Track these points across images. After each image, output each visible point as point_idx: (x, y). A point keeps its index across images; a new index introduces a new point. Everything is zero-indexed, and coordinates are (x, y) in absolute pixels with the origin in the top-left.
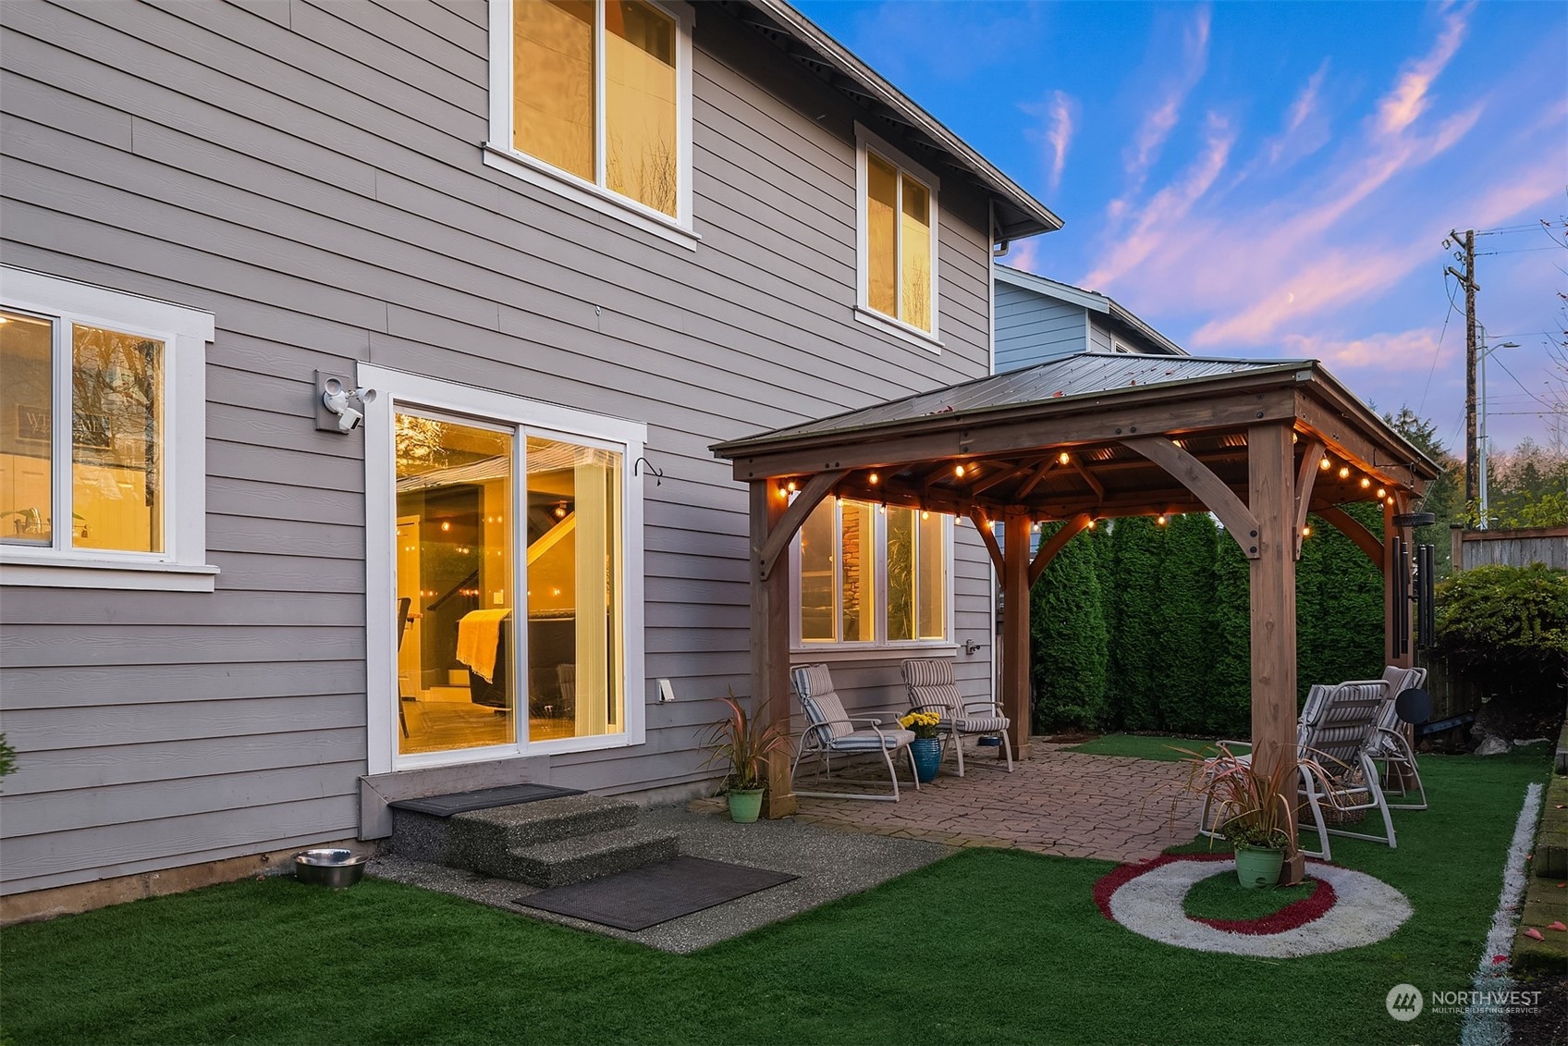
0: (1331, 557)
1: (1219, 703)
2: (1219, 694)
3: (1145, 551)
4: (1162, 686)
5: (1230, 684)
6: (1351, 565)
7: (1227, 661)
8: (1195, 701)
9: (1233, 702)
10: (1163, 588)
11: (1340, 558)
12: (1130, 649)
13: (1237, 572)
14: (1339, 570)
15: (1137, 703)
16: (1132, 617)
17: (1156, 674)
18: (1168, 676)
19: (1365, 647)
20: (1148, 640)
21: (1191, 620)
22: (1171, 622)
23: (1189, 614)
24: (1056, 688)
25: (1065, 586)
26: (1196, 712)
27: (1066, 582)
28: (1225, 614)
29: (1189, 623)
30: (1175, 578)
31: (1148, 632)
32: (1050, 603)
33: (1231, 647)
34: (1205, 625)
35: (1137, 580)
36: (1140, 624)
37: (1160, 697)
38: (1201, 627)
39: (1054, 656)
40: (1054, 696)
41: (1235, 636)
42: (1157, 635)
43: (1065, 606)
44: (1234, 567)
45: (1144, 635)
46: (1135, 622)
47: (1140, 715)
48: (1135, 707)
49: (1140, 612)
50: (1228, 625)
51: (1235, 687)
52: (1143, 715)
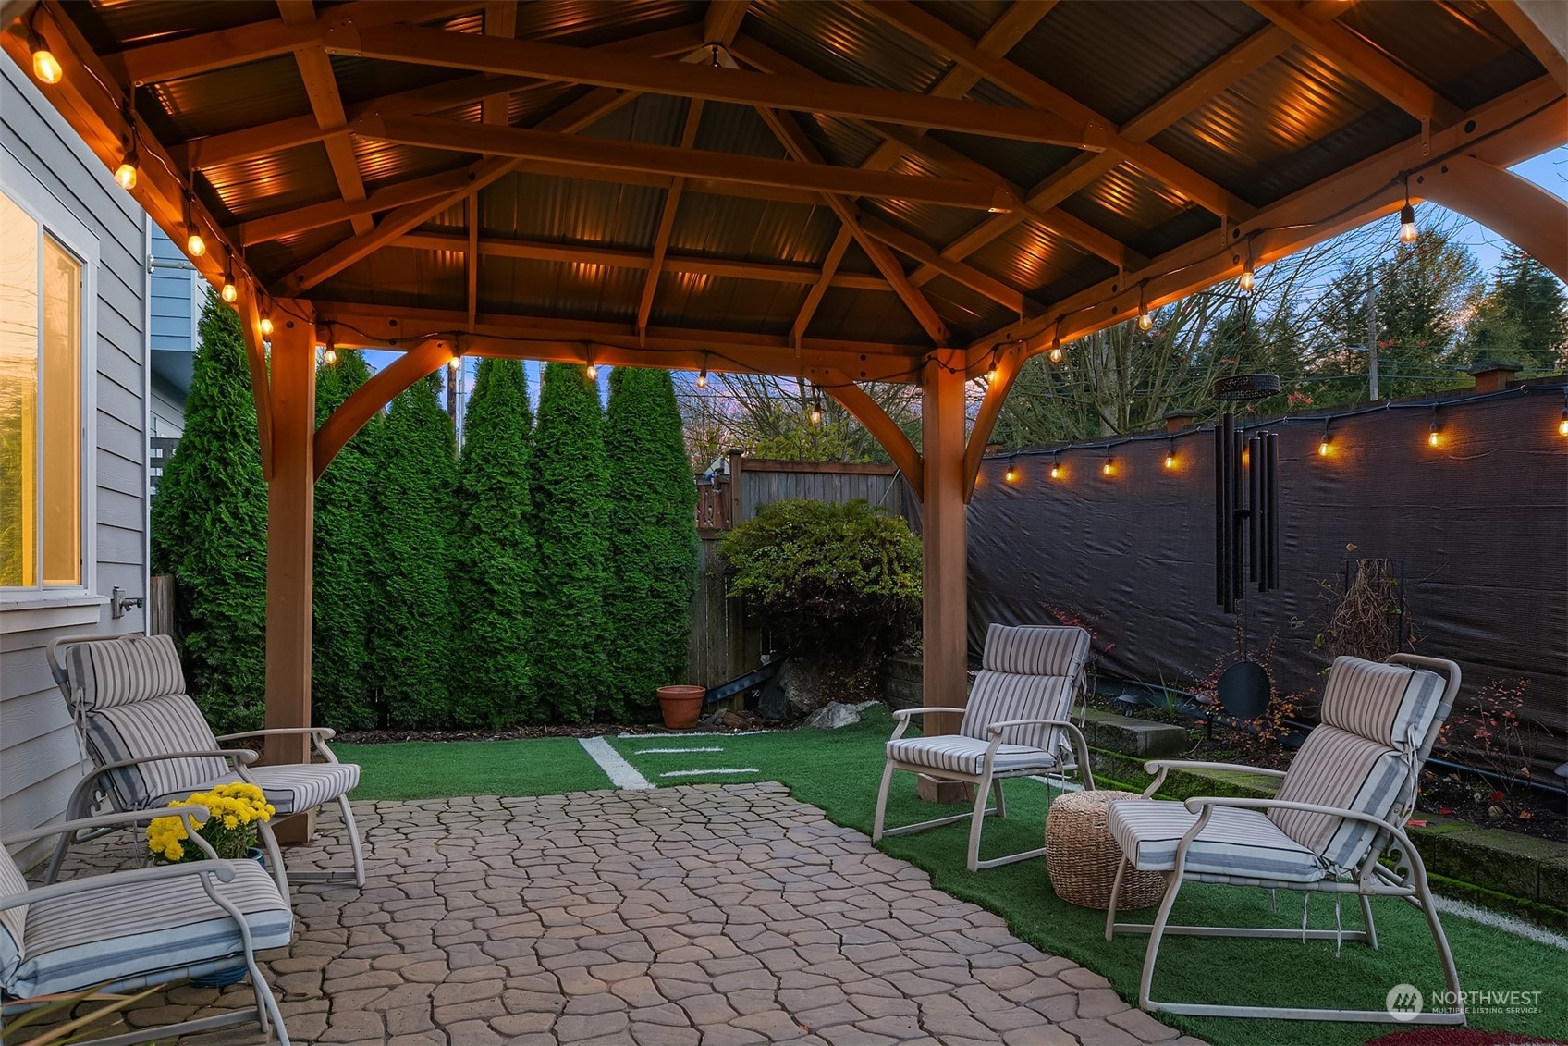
0: (620, 478)
1: (479, 680)
2: (476, 669)
3: (354, 448)
4: (388, 660)
5: (495, 653)
6: (646, 489)
7: (491, 618)
8: (438, 680)
9: (501, 679)
10: (386, 508)
11: (633, 480)
12: (336, 603)
13: (502, 489)
14: (632, 495)
15: (347, 690)
16: (337, 552)
17: (377, 641)
18: (398, 645)
19: (666, 597)
20: (363, 589)
21: (432, 558)
22: (403, 561)
23: (429, 549)
24: (231, 675)
25: (247, 492)
26: (440, 697)
27: (247, 484)
28: (485, 550)
29: (430, 563)
30: (404, 493)
31: (365, 576)
32: (221, 521)
33: (495, 599)
34: (451, 566)
35: (344, 493)
36: (349, 565)
37: (384, 678)
38: (446, 568)
39: (228, 618)
40: (227, 689)
41: (501, 582)
42: (379, 580)
43: (249, 528)
44: (500, 482)
45: (358, 581)
46: (341, 559)
47: (348, 708)
48: (343, 696)
49: (350, 543)
50: (493, 566)
51: (504, 657)
52: (355, 708)
